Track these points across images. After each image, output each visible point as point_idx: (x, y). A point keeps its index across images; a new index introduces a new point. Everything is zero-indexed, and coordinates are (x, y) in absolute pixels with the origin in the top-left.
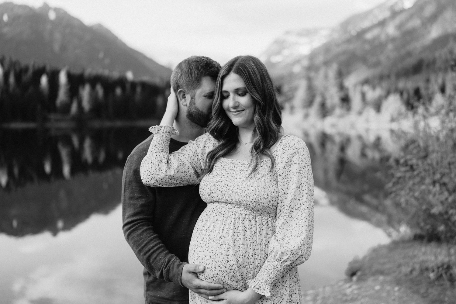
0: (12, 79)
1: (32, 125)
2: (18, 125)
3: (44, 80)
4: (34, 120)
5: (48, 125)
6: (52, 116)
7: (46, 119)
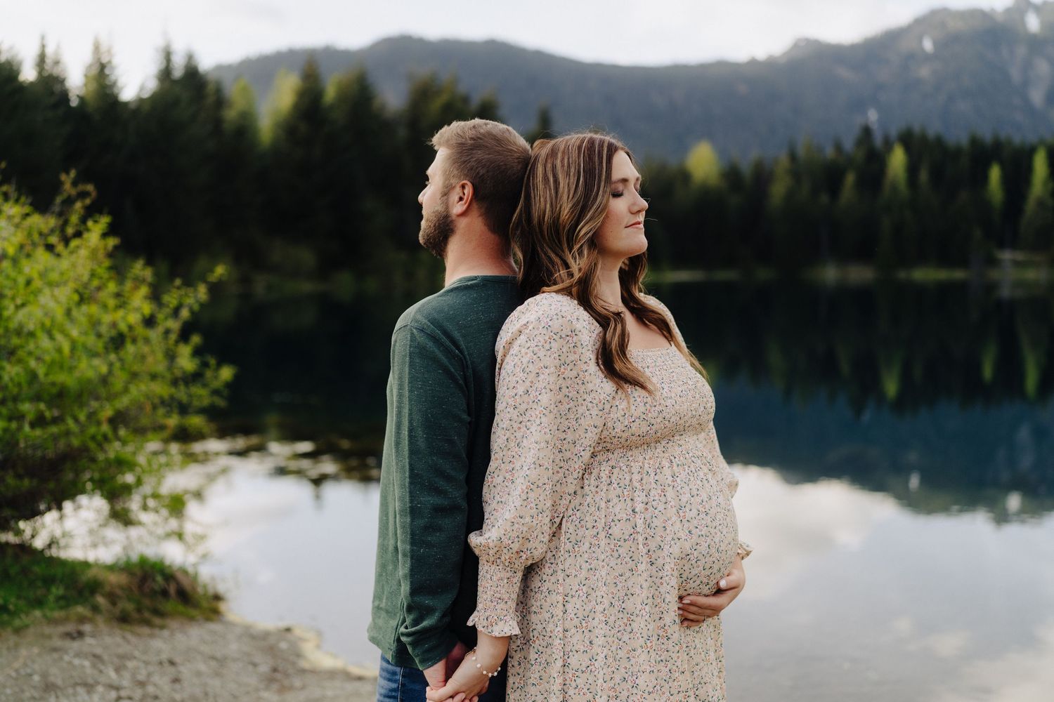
0: (924, 176)
1: (958, 275)
2: (925, 275)
3: (995, 174)
4: (963, 262)
5: (994, 274)
6: (1006, 256)
7: (992, 262)
